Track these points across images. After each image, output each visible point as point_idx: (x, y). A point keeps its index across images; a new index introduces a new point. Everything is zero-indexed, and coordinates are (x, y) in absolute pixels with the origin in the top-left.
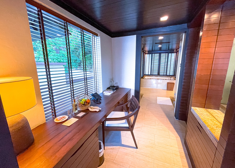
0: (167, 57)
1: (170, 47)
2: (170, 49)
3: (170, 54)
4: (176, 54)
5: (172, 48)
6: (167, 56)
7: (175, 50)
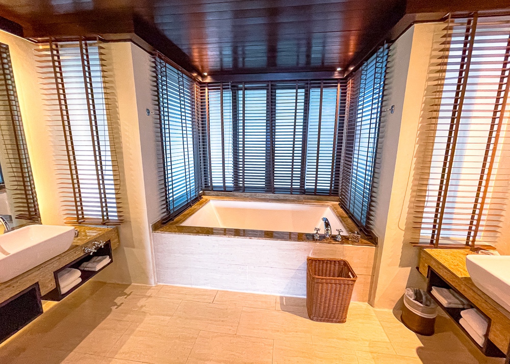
0: (301, 106)
1: (315, 55)
2: (312, 65)
3: (315, 93)
4: (344, 94)
5: (323, 59)
6: (301, 98)
7: (339, 69)
